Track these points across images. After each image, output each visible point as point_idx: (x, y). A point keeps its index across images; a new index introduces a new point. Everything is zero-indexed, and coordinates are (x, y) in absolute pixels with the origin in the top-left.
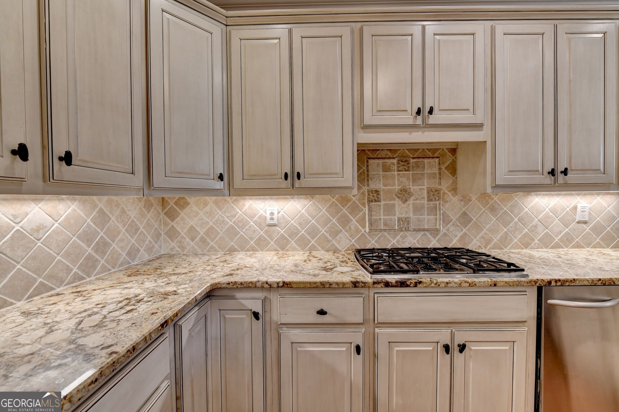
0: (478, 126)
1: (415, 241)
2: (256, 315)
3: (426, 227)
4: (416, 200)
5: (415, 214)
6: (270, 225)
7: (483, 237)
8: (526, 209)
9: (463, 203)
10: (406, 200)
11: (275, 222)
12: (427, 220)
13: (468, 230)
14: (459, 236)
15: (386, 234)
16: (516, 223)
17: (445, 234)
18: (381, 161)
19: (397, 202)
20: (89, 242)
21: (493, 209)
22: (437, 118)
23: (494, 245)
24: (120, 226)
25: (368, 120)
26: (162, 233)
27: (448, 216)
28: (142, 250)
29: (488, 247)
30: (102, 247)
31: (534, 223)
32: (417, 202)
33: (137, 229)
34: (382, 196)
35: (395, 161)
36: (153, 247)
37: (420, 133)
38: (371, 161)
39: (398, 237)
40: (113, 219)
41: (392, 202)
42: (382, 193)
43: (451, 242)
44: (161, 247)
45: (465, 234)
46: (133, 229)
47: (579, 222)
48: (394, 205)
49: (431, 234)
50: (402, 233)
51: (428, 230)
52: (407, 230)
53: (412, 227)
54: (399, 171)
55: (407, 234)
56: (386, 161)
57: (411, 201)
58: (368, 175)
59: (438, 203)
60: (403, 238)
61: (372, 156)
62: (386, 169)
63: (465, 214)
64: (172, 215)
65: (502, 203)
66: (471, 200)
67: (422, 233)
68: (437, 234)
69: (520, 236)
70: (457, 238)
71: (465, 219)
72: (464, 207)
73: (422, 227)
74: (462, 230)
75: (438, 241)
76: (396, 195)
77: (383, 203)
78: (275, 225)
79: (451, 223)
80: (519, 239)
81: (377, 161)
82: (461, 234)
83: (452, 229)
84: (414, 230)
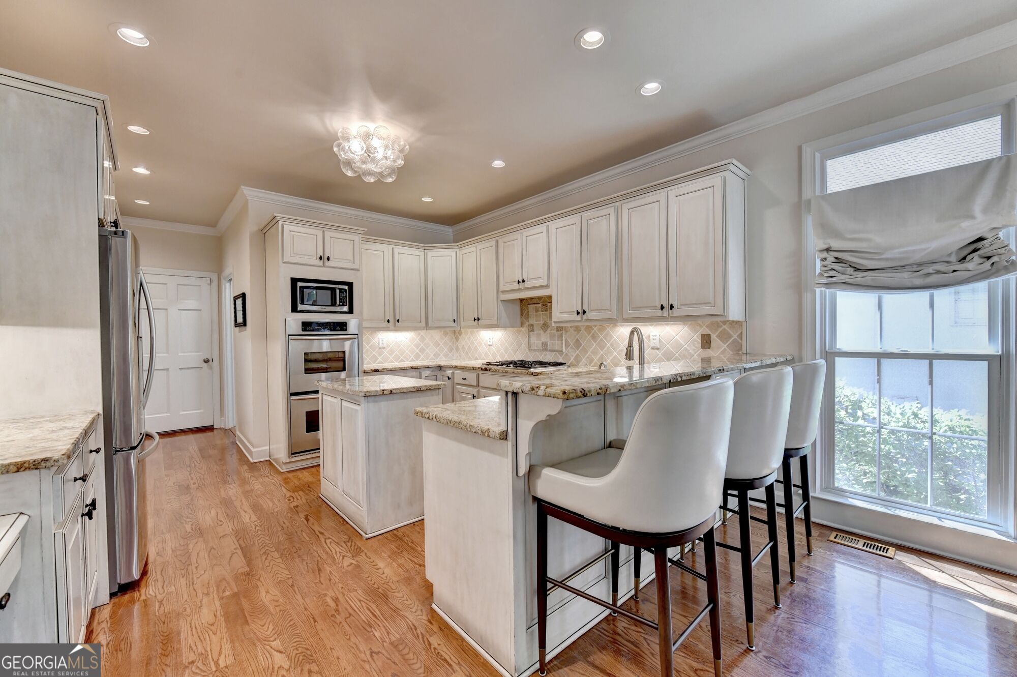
0: (546, 287)
1: (551, 358)
2: (449, 378)
3: (556, 349)
4: (551, 330)
5: (550, 341)
6: (490, 345)
7: (588, 357)
8: (615, 337)
9: (576, 332)
10: (546, 331)
11: (491, 343)
12: (556, 344)
13: (580, 352)
14: (574, 356)
15: (537, 352)
16: (608, 348)
17: (566, 354)
18: (534, 306)
19: (542, 332)
20: (417, 347)
21: (594, 337)
22: (527, 284)
23: (595, 364)
24: (430, 342)
25: (502, 288)
26: (454, 349)
27: (569, 342)
28: (441, 355)
29: (592, 365)
30: (422, 350)
31: (620, 348)
32: (551, 332)
33: (439, 345)
34: (535, 328)
35: (540, 305)
36: (448, 354)
37: (523, 293)
38: (529, 306)
39: (543, 355)
40: (427, 339)
41: (540, 332)
42: (535, 326)
43: (570, 360)
44: (453, 355)
45: (578, 354)
46: (437, 345)
47: (653, 348)
48: (540, 334)
49: (559, 354)
50: (544, 353)
51: (557, 351)
52: (546, 350)
53: (549, 348)
54: (542, 311)
55: (548, 353)
56: (536, 305)
57: (548, 331)
58: (528, 315)
59: (561, 332)
60: (545, 355)
61: (530, 303)
62: (537, 311)
63: (577, 340)
64: (457, 339)
65: (599, 332)
66: (581, 331)
67: (555, 353)
68: (562, 354)
69: (611, 358)
70: (573, 357)
71: (578, 344)
72: (577, 334)
73: (554, 349)
74: (576, 352)
75: (563, 359)
76: (541, 327)
77: (535, 332)
78: (491, 346)
79: (570, 347)
80: (611, 360)
81: (531, 306)
82: (576, 354)
83: (570, 351)
84: (550, 351)
